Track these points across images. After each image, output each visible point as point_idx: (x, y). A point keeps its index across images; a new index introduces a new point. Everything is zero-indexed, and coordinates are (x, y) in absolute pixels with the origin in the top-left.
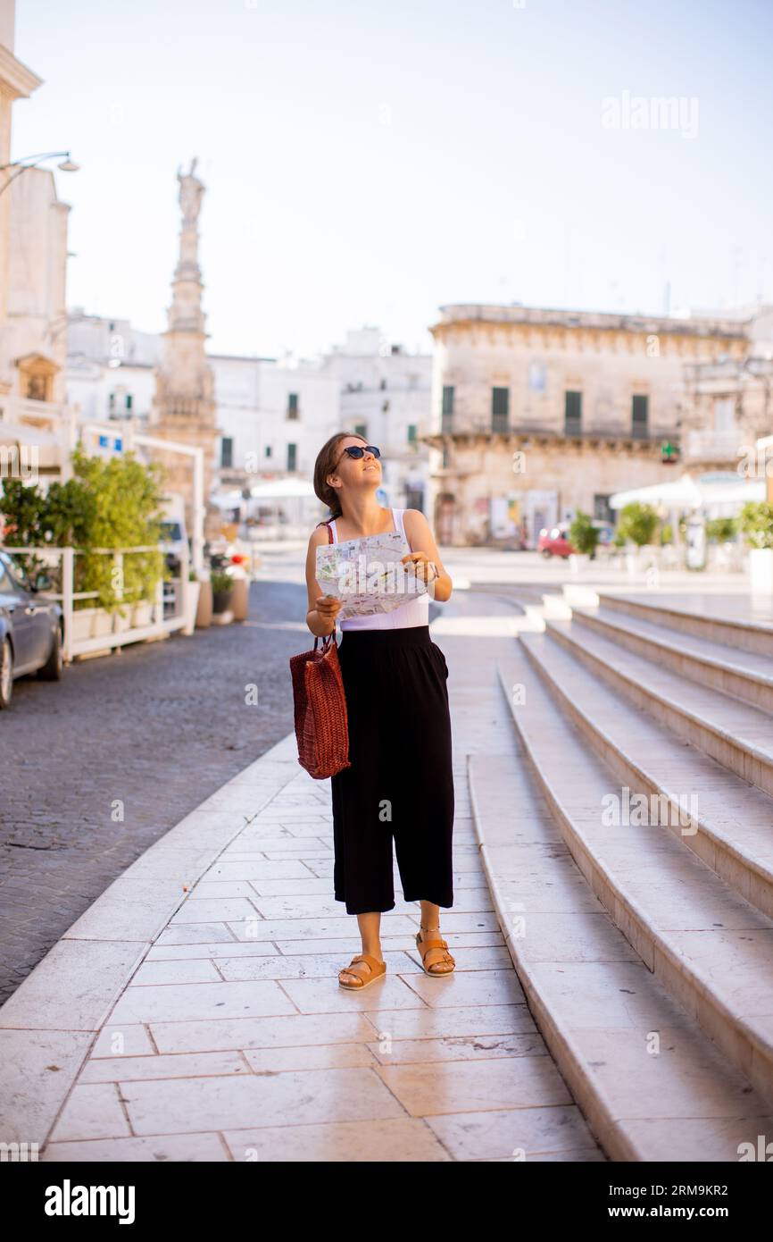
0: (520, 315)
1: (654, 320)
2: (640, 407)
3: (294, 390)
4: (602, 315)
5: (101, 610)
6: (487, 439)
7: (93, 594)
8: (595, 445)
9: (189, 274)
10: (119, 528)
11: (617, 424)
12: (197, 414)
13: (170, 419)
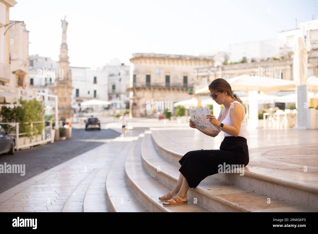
0: (153, 56)
1: (189, 56)
2: (185, 79)
3: (95, 76)
4: (175, 55)
5: (27, 138)
6: (145, 89)
7: (24, 134)
8: (173, 89)
9: (64, 46)
10: (31, 117)
11: (179, 84)
12: (67, 84)
13: (60, 85)
